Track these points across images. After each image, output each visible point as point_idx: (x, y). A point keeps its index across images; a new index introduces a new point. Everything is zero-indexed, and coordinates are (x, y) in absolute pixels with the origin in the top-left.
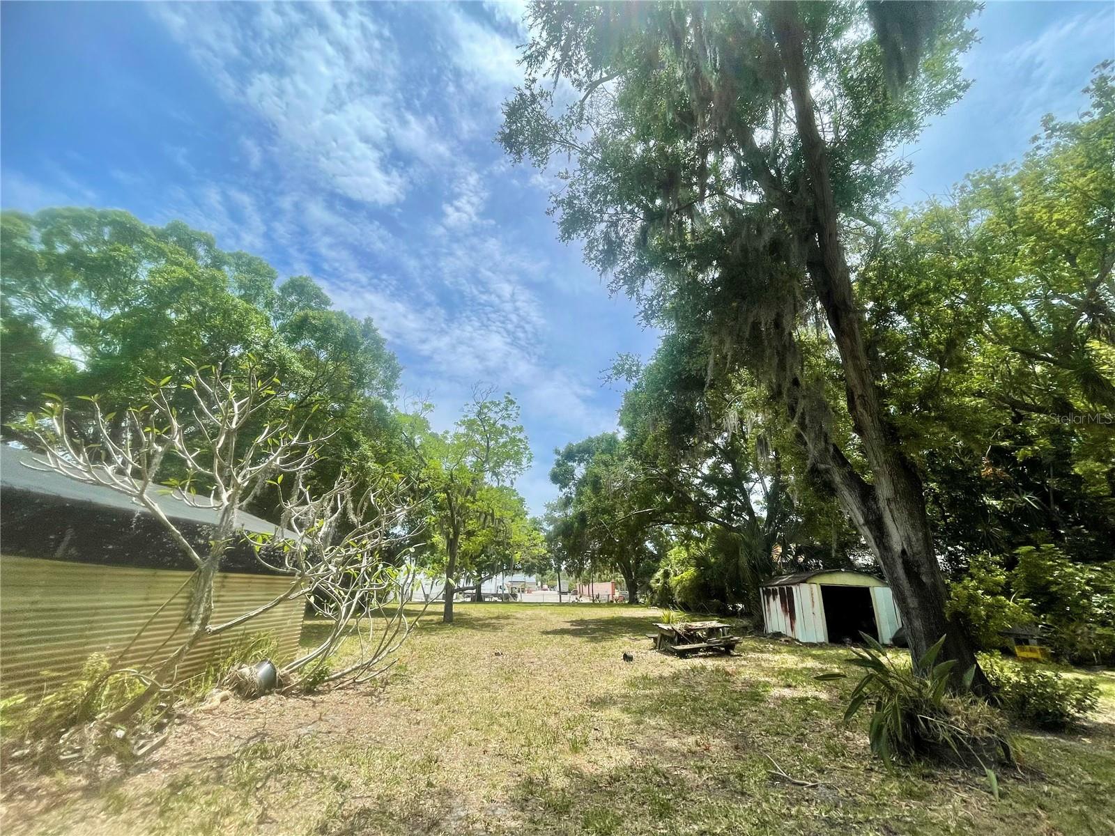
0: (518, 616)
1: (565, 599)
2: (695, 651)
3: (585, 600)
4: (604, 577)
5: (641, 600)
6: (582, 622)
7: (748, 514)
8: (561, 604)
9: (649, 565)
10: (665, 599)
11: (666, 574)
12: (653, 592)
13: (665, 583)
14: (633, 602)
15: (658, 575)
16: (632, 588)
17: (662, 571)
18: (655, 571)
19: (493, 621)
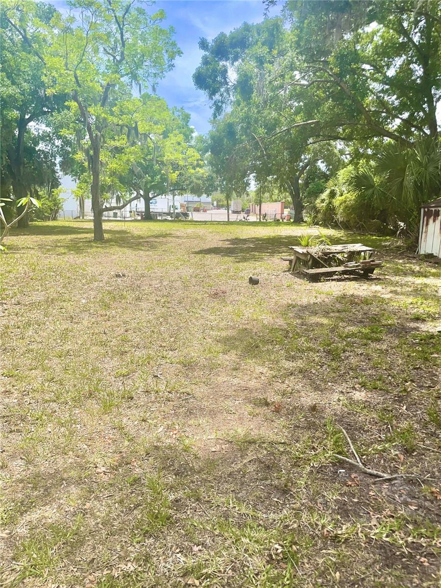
0: (178, 234)
1: (233, 217)
2: (330, 274)
3: (252, 218)
4: (275, 197)
5: (305, 219)
6: (236, 241)
7: (430, 128)
8: (229, 223)
9: (317, 185)
10: (328, 219)
11: (333, 195)
12: (317, 212)
13: (330, 203)
14: (298, 220)
15: (325, 195)
16: (298, 208)
17: (328, 192)
18: (322, 192)
19: (152, 239)
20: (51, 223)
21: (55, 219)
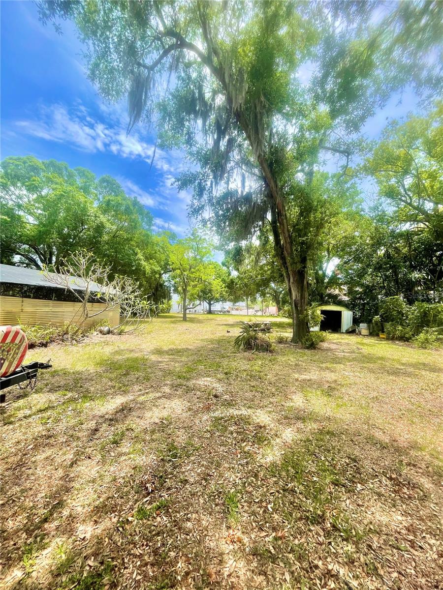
20: (167, 314)
21: (169, 313)
